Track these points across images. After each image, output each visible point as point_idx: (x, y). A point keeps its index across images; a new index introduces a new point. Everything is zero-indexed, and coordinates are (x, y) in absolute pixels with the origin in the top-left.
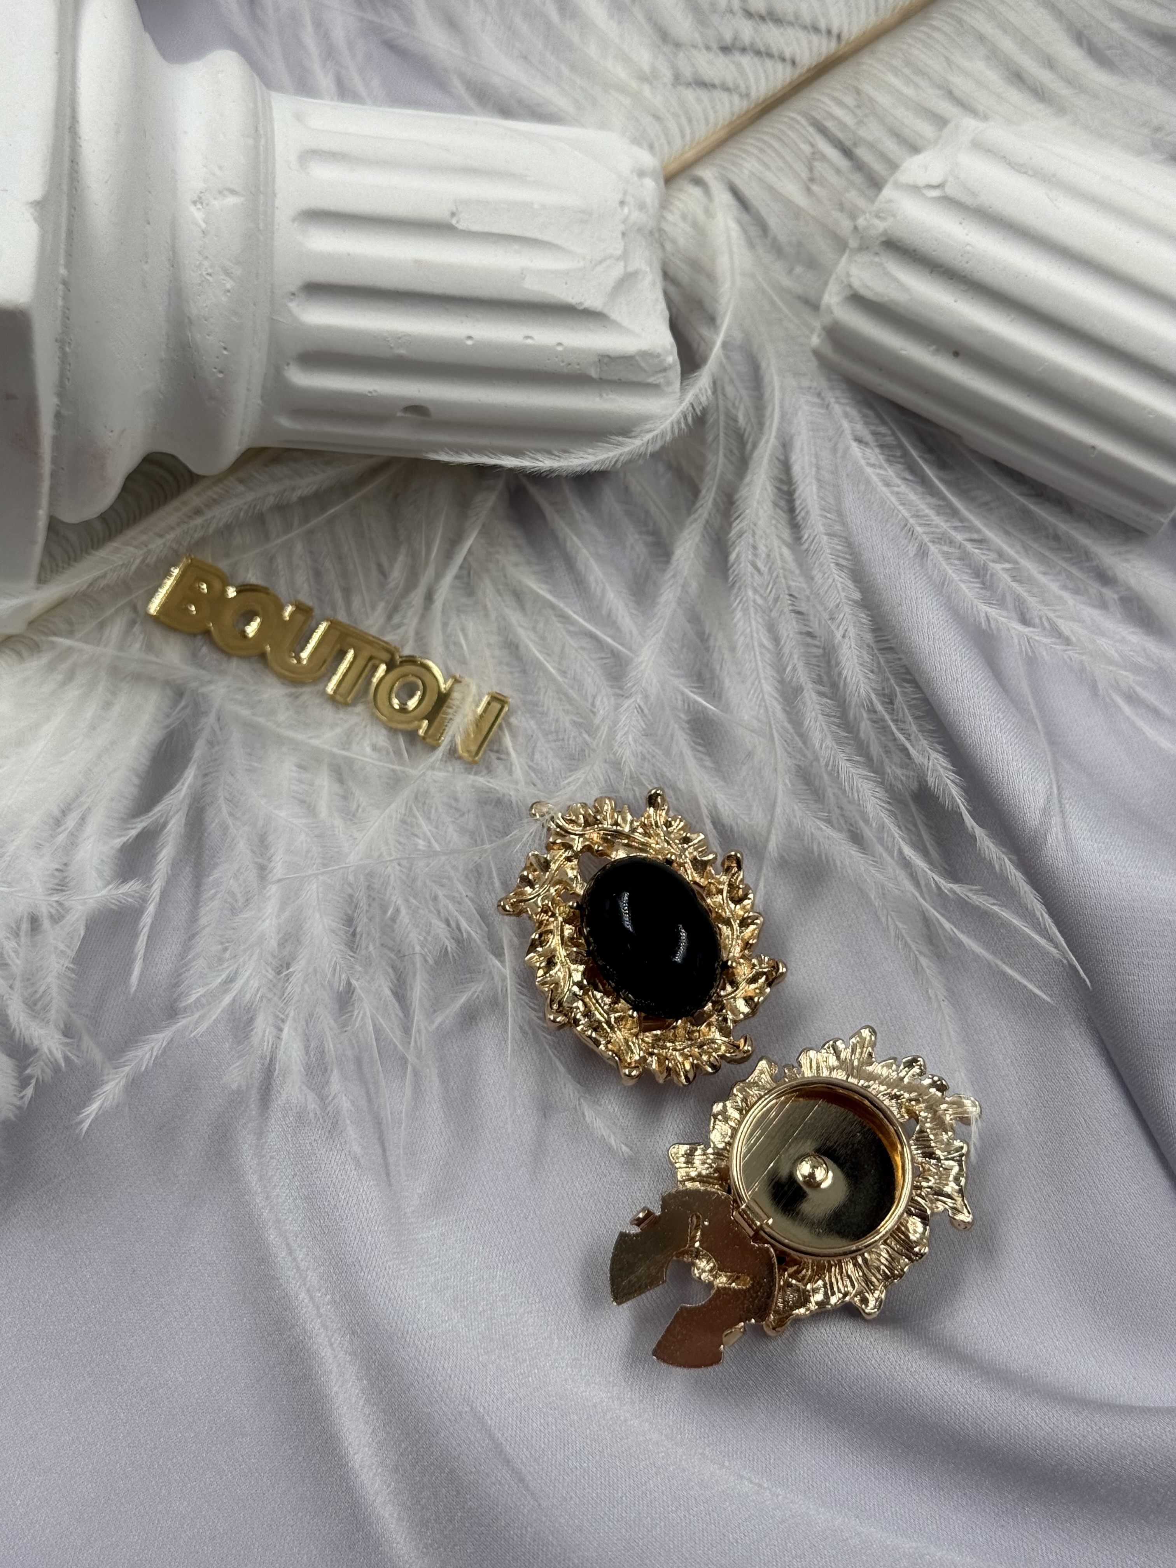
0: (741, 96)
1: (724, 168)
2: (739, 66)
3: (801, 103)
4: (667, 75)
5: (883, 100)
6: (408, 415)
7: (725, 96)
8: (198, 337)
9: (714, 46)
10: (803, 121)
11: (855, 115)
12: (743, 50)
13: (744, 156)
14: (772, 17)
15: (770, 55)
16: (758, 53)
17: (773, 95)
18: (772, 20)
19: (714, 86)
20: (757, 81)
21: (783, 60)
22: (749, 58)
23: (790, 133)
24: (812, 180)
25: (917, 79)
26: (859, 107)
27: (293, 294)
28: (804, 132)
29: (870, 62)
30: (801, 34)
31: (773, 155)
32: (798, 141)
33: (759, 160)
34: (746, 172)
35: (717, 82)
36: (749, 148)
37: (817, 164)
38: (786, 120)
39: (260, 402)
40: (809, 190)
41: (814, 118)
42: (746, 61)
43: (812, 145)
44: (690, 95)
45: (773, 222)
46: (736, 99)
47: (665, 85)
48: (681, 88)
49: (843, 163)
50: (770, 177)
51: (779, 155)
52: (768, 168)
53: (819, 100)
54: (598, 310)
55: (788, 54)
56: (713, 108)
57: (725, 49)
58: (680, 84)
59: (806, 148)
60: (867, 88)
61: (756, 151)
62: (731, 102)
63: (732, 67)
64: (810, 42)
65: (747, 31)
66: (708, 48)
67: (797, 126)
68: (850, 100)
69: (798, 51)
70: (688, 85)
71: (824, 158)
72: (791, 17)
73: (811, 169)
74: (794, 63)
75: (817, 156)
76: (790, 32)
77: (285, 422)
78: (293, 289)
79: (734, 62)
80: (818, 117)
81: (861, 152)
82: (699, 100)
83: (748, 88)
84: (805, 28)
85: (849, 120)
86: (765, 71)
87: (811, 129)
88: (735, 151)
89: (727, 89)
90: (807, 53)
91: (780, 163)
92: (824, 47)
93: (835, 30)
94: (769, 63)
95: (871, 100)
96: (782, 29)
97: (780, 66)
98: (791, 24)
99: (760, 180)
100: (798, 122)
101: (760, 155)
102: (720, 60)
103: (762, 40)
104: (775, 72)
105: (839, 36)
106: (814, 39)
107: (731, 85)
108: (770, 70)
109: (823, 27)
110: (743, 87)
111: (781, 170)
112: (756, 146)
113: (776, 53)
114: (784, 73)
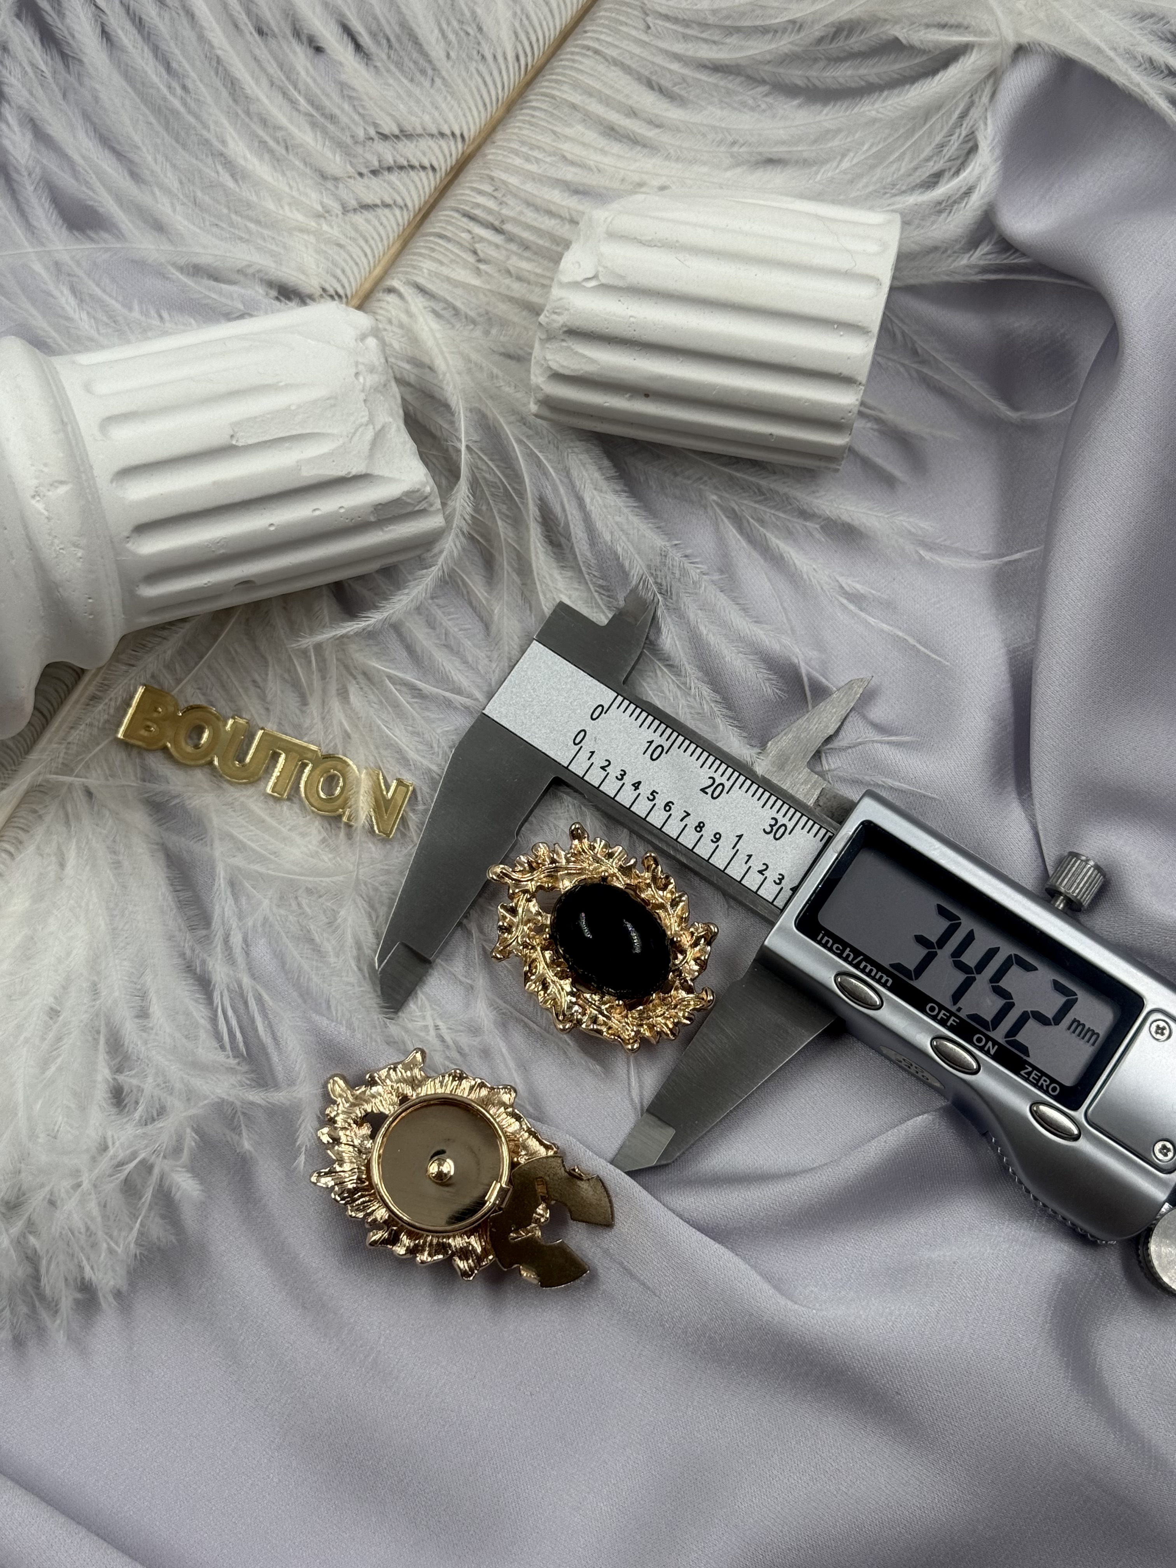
0: (401, 207)
1: (407, 273)
2: (390, 183)
3: (449, 202)
4: (336, 207)
5: (513, 180)
7: (387, 212)
8: (66, 595)
9: (366, 172)
10: (456, 215)
11: (495, 198)
12: (389, 169)
13: (419, 258)
14: (405, 135)
15: (412, 167)
16: (401, 168)
17: (426, 202)
18: (405, 137)
19: (376, 206)
20: (409, 193)
21: (423, 168)
22: (397, 175)
23: (449, 227)
24: (479, 261)
26: (495, 190)
27: (128, 538)
28: (459, 223)
29: (493, 151)
30: (431, 143)
31: (442, 250)
32: (457, 232)
33: (431, 258)
34: (425, 271)
35: (378, 202)
36: (423, 251)
37: (478, 246)
38: (442, 218)
39: (123, 616)
40: (479, 271)
41: (463, 210)
42: (393, 177)
43: (469, 232)
44: (359, 219)
45: (461, 304)
46: (397, 212)
47: (337, 215)
48: (351, 215)
49: (497, 238)
50: (445, 271)
51: (447, 250)
52: (442, 263)
53: (463, 195)
54: (364, 473)
55: (427, 165)
56: (381, 224)
57: (374, 173)
58: (348, 211)
59: (466, 237)
60: (498, 173)
61: (427, 252)
62: (394, 215)
63: (385, 186)
64: (440, 147)
65: (388, 153)
66: (361, 175)
67: (453, 221)
68: (487, 188)
69: (434, 158)
70: (355, 210)
71: (482, 240)
72: (418, 130)
73: (475, 252)
74: (433, 169)
75: (477, 240)
76: (422, 143)
78: (127, 534)
79: (384, 181)
80: (467, 208)
81: (510, 227)
82: (368, 221)
83: (404, 200)
84: (433, 136)
85: (492, 204)
86: (413, 181)
87: (465, 220)
88: (411, 257)
89: (387, 206)
90: (442, 160)
91: (451, 256)
92: (454, 150)
93: (458, 133)
94: (412, 173)
95: (504, 182)
96: (415, 142)
97: (422, 174)
98: (421, 136)
99: (439, 276)
100: (453, 217)
101: (432, 254)
102: (374, 182)
103: (401, 156)
104: (421, 180)
105: (462, 136)
106: (442, 143)
107: (391, 202)
108: (416, 179)
109: (448, 132)
110: (400, 201)
111: (452, 261)
112: (426, 247)
113: (417, 164)
114: (428, 178)
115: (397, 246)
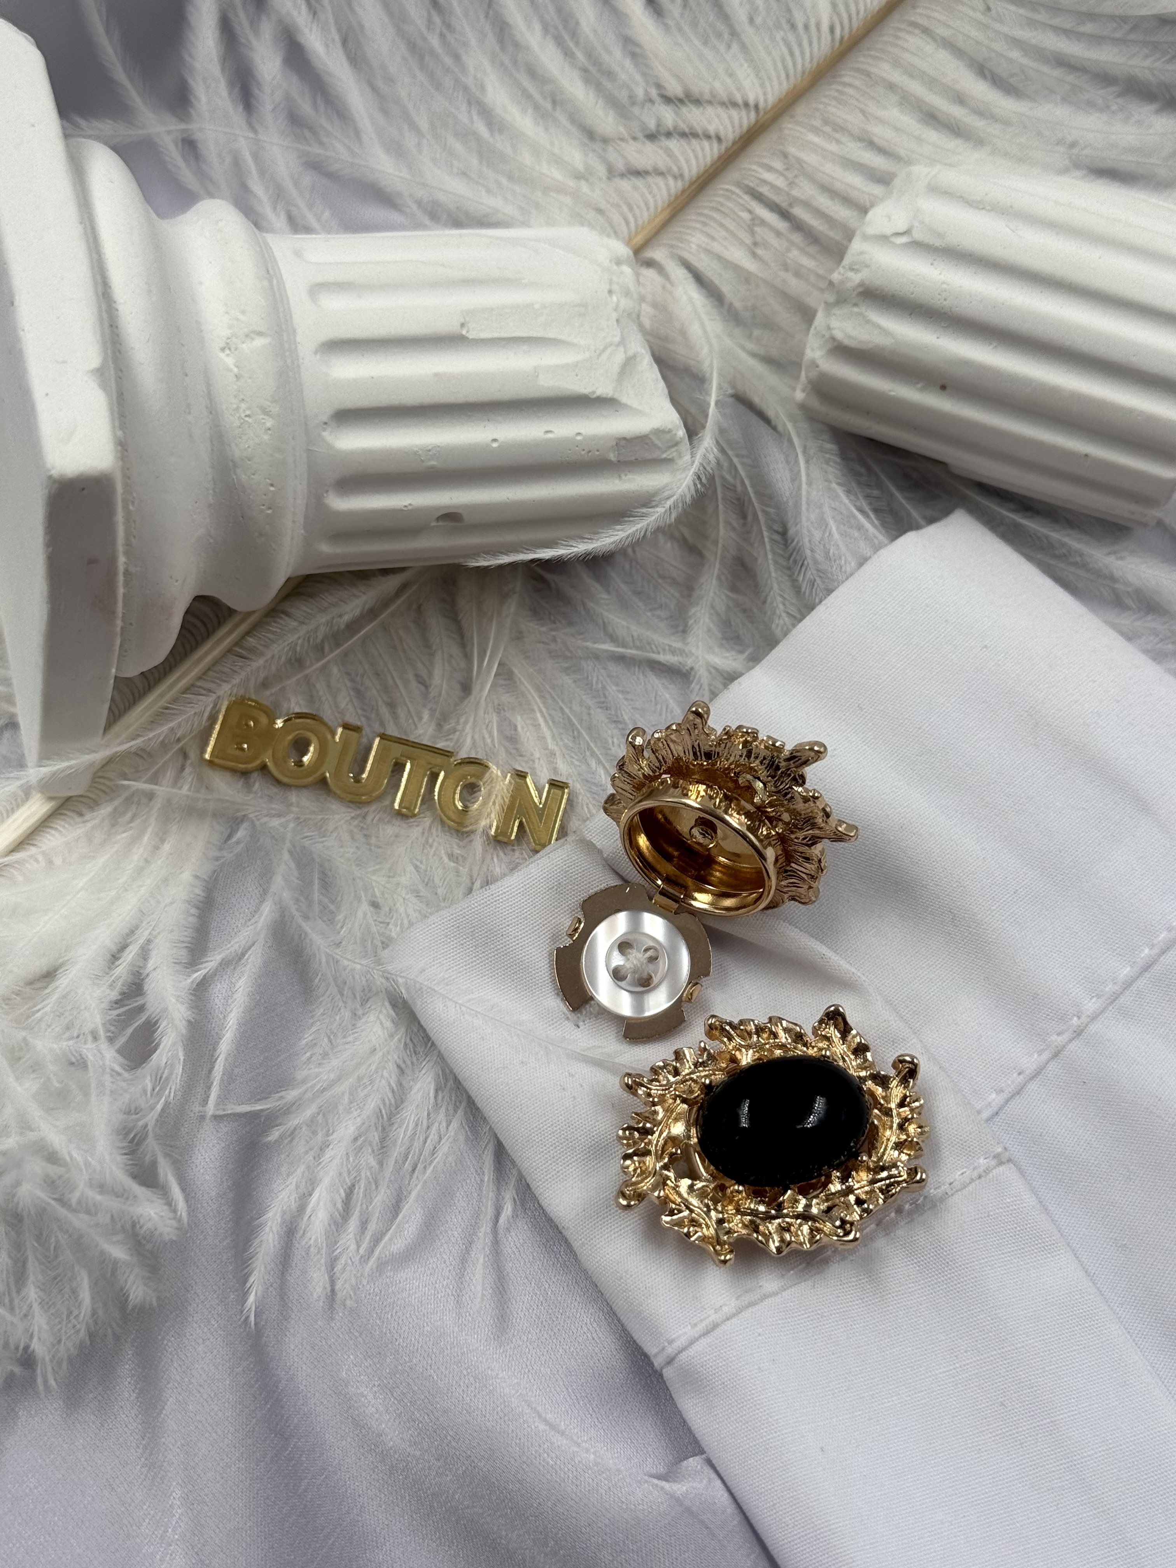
0: (675, 178)
1: (672, 246)
2: (667, 151)
3: (733, 174)
4: (601, 169)
5: (810, 158)
6: (440, 523)
7: (660, 181)
8: (244, 477)
9: (640, 135)
10: (737, 191)
11: (786, 178)
12: (669, 135)
13: (688, 231)
14: (691, 99)
15: (695, 135)
16: (683, 135)
17: (705, 171)
18: (690, 101)
19: (647, 173)
20: (687, 161)
21: (708, 137)
22: (675, 141)
23: (728, 204)
24: (755, 244)
25: (837, 136)
26: (787, 169)
27: (326, 423)
28: (740, 200)
29: (790, 126)
30: (720, 110)
31: (715, 225)
32: (736, 210)
33: (702, 232)
34: (693, 246)
35: (651, 168)
36: (692, 224)
37: (758, 229)
38: (722, 192)
39: (302, 531)
40: (754, 255)
41: (747, 186)
42: (673, 144)
43: (750, 212)
44: (626, 185)
45: (726, 289)
46: (671, 181)
47: (600, 179)
48: (616, 180)
49: (782, 225)
50: (717, 247)
51: (722, 225)
52: (713, 238)
53: (749, 169)
54: (610, 396)
55: (712, 133)
56: (651, 193)
57: (652, 137)
58: (615, 176)
59: (746, 216)
60: (792, 150)
61: (698, 226)
62: (667, 185)
63: (661, 152)
64: (730, 117)
65: (668, 116)
66: (634, 138)
67: (734, 197)
68: (778, 165)
69: (721, 128)
70: (623, 175)
71: (763, 222)
72: (707, 96)
73: (753, 233)
74: (719, 139)
75: (757, 222)
76: (710, 110)
77: (325, 548)
78: (325, 418)
79: (661, 148)
80: (751, 184)
81: (798, 212)
82: (635, 188)
83: (679, 168)
84: (723, 104)
85: (780, 182)
86: (693, 151)
87: (746, 197)
88: (679, 229)
89: (661, 174)
90: (730, 129)
91: (724, 233)
92: (744, 120)
93: (752, 102)
94: (694, 142)
95: (799, 161)
96: (701, 109)
97: (706, 144)
98: (710, 102)
99: (708, 251)
100: (733, 193)
101: (704, 229)
102: (650, 148)
103: (684, 122)
104: (703, 150)
105: (756, 107)
106: (734, 113)
107: (664, 169)
108: (698, 148)
109: (740, 101)
110: (675, 169)
111: (725, 239)
112: (699, 222)
113: (700, 132)
114: (711, 149)
115: (665, 216)
